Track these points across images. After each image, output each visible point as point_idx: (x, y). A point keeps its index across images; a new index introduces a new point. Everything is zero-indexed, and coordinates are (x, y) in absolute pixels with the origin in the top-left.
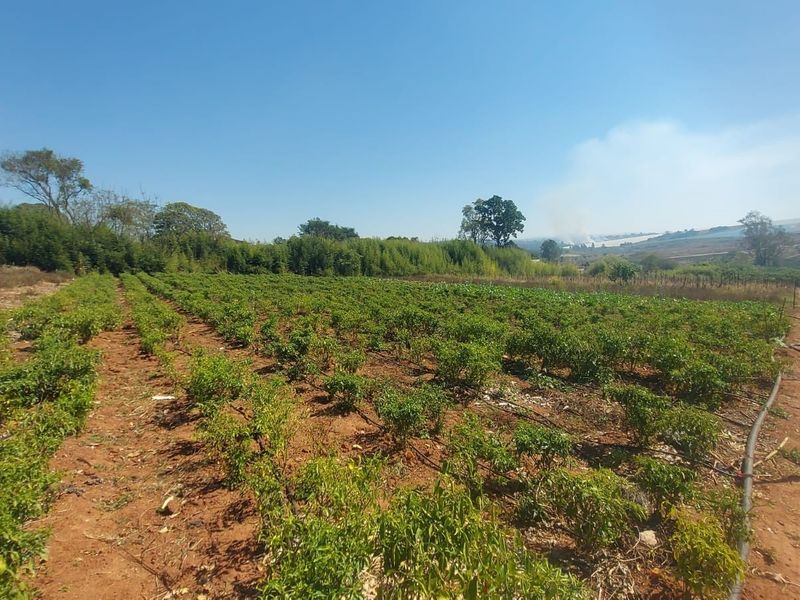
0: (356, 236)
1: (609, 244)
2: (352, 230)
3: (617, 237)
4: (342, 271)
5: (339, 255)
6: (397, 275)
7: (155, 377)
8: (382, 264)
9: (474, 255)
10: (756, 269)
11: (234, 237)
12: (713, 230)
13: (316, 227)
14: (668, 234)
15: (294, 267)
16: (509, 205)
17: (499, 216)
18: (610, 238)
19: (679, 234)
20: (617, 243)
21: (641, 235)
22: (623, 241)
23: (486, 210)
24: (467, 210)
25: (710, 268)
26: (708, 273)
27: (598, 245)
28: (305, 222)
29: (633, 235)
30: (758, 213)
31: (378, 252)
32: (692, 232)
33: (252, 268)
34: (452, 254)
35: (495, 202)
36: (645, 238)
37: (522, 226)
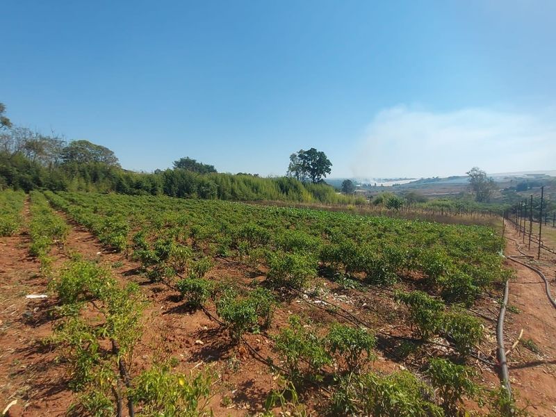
0: (215, 171)
1: (386, 184)
2: (212, 167)
3: (391, 180)
4: (203, 195)
5: (202, 184)
6: (243, 200)
7: (36, 277)
8: (233, 192)
9: (296, 187)
10: (477, 204)
11: (123, 167)
12: (450, 178)
13: (186, 164)
14: (422, 179)
15: (167, 192)
16: (322, 154)
17: (315, 162)
18: (386, 180)
19: (429, 180)
20: (390, 184)
21: (406, 179)
22: (394, 183)
23: (306, 158)
24: (293, 157)
25: (448, 202)
26: (447, 206)
27: (379, 184)
28: (178, 160)
29: (401, 179)
30: (478, 169)
31: (230, 183)
32: (437, 179)
33: (136, 191)
34: (282, 187)
35: (312, 152)
36: (409, 182)
37: (330, 170)
